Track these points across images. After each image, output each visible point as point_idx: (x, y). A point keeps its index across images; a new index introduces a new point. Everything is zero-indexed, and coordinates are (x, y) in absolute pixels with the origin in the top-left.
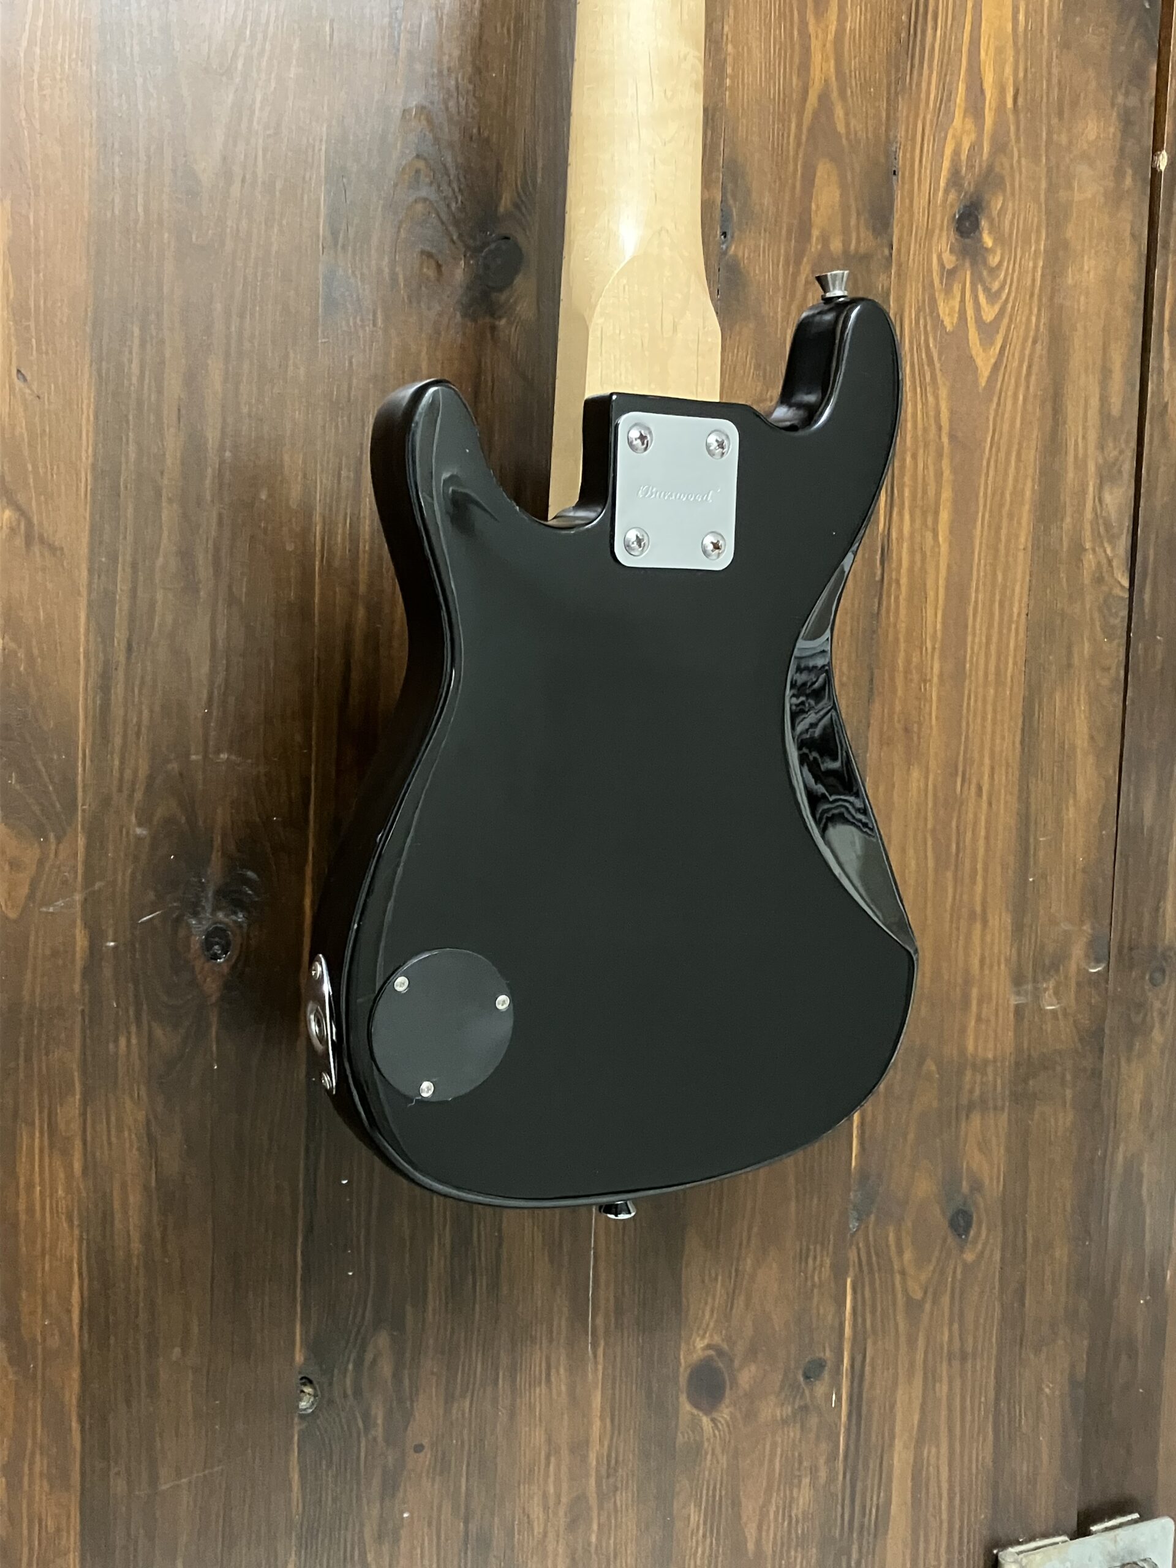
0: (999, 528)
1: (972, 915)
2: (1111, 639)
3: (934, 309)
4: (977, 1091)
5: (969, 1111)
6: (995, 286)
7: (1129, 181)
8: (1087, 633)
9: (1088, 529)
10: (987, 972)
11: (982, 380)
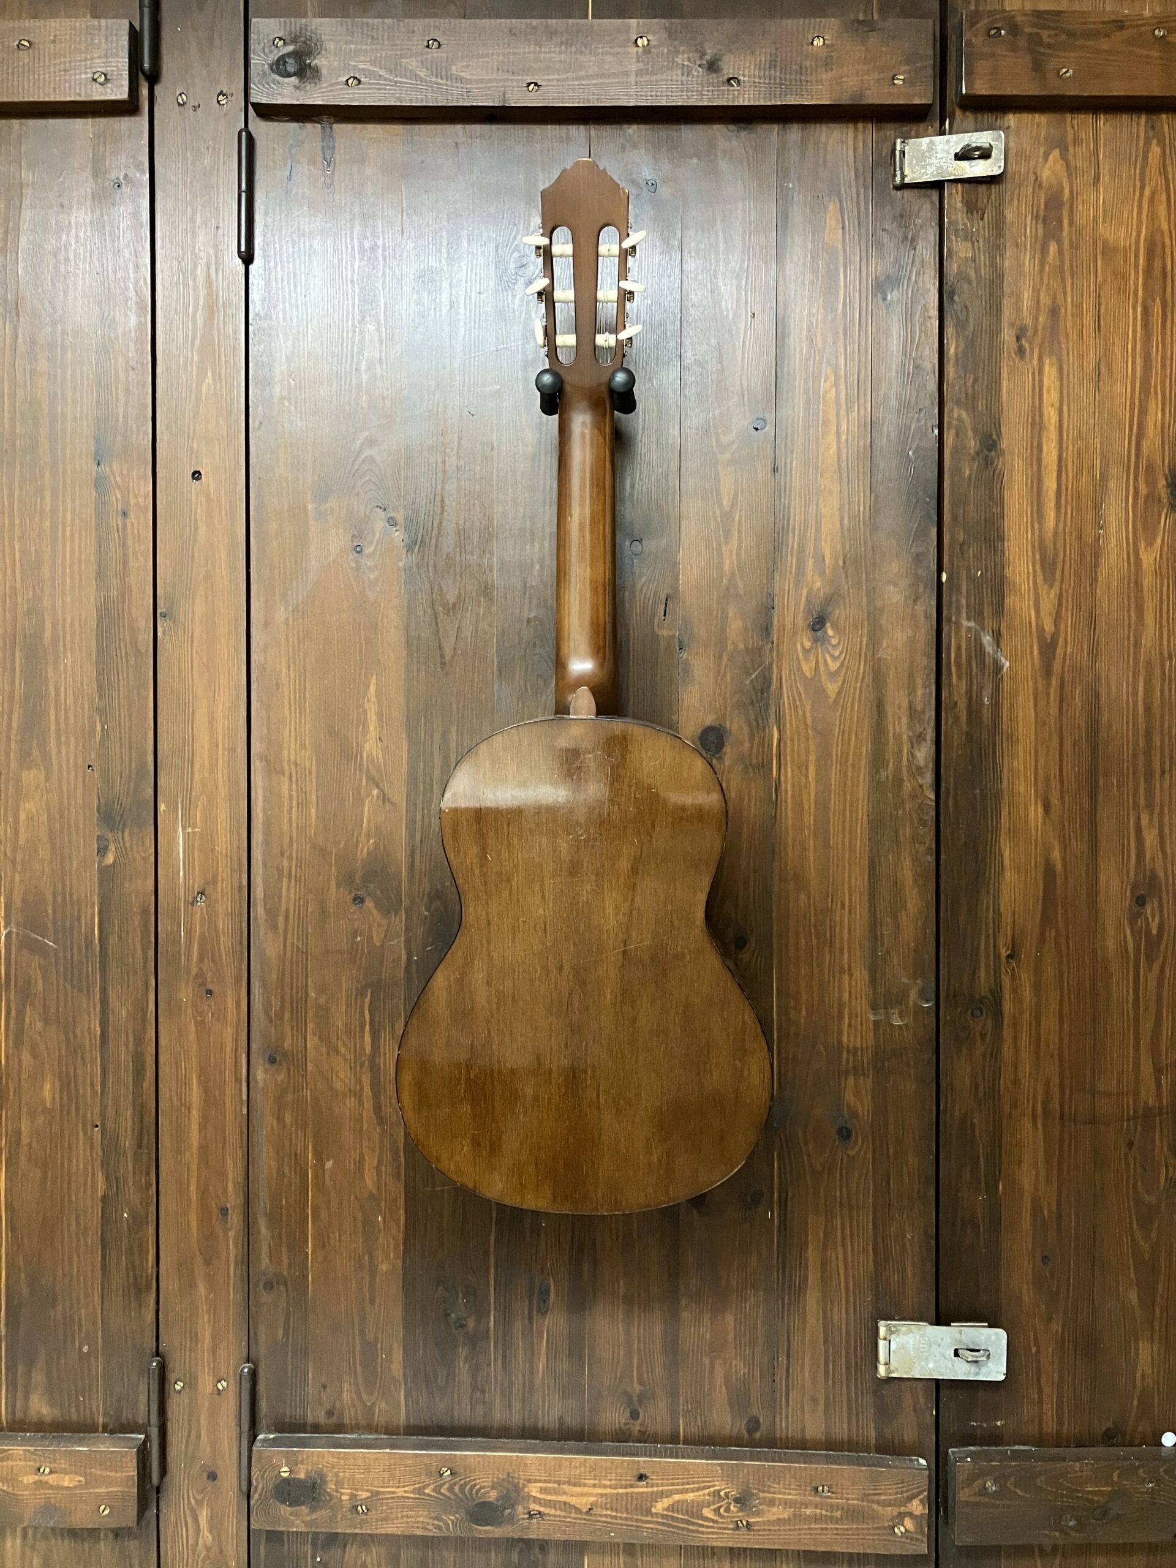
0: (846, 772)
1: (842, 971)
2: (924, 826)
3: (800, 669)
4: (851, 1064)
5: (847, 1073)
6: (837, 653)
7: (921, 590)
8: (908, 824)
9: (904, 770)
10: (854, 1001)
11: (831, 700)
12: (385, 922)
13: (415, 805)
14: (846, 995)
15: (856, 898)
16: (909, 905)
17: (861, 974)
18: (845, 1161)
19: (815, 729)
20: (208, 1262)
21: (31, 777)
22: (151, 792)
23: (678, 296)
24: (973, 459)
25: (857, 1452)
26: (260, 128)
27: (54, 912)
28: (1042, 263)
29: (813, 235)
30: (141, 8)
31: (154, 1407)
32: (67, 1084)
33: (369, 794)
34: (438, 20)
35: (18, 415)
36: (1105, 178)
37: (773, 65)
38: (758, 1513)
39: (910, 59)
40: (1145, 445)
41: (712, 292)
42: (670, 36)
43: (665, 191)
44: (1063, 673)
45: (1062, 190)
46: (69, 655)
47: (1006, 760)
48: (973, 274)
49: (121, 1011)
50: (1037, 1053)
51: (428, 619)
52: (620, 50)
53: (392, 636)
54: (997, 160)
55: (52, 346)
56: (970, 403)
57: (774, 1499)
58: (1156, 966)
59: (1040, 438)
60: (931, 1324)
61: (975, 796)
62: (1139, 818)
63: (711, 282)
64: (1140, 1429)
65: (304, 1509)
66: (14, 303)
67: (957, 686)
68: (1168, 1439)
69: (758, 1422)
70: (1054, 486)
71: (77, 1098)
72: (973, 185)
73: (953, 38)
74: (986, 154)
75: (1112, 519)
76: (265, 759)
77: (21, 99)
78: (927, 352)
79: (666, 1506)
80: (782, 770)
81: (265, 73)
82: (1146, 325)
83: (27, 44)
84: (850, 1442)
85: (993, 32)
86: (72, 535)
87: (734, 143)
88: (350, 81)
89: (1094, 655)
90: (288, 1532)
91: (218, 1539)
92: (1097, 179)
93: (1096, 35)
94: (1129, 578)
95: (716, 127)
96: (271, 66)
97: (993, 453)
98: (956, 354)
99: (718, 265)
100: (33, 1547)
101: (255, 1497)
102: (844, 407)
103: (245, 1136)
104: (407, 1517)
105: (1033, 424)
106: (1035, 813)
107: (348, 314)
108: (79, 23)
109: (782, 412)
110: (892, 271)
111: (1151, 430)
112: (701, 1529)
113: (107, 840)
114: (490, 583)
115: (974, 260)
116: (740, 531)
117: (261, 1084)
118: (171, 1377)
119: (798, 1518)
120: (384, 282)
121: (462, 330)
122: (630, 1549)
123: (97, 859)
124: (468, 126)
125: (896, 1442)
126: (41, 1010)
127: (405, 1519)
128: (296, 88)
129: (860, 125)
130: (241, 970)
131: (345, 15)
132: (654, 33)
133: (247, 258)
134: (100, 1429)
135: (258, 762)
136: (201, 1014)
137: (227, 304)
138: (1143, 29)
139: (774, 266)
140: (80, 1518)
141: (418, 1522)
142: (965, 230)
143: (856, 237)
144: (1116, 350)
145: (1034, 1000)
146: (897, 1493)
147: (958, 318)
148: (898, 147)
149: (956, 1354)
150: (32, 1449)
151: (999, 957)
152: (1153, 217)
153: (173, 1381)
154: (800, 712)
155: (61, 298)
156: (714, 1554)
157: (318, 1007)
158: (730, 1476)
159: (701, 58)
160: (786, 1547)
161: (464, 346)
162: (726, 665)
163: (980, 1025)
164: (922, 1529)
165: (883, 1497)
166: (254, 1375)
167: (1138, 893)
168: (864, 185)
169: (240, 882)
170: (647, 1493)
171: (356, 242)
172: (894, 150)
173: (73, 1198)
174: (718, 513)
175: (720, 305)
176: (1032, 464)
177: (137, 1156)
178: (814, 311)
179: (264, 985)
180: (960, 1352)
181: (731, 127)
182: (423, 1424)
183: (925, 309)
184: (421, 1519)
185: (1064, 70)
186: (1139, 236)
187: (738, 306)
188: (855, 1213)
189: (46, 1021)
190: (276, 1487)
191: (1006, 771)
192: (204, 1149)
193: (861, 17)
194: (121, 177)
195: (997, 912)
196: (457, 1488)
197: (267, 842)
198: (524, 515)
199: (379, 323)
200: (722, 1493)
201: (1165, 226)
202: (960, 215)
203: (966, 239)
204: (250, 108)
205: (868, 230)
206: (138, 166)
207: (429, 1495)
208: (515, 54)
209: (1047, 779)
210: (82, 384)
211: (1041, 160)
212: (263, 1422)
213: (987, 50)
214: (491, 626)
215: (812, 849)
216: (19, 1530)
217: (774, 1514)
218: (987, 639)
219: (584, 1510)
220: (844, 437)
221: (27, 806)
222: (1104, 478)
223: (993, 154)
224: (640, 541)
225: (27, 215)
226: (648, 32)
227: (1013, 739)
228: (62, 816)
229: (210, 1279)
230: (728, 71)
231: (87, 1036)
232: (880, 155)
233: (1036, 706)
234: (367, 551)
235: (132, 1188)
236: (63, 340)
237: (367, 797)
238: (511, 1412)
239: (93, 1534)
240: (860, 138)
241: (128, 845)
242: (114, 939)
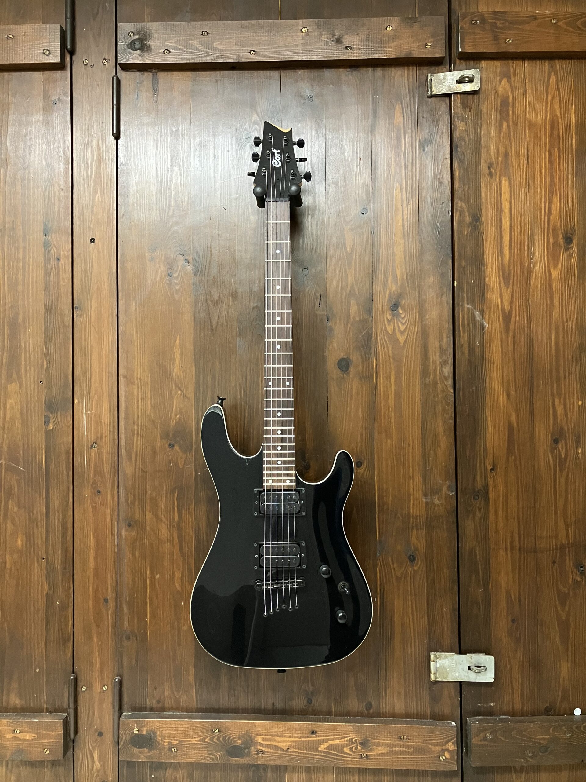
0: (409, 380)
1: (409, 477)
2: (448, 405)
3: (386, 330)
4: (414, 524)
5: (412, 529)
6: (404, 322)
7: (445, 290)
8: (440, 404)
9: (438, 378)
10: (415, 492)
11: (402, 345)
12: (184, 456)
13: (199, 399)
14: (412, 489)
15: (416, 442)
16: (442, 444)
17: (418, 479)
18: (412, 572)
19: (394, 359)
20: (98, 626)
21: (13, 387)
22: (71, 394)
23: (324, 151)
24: (469, 226)
25: (421, 719)
26: (123, 75)
27: (23, 452)
28: (500, 132)
29: (389, 120)
30: (66, 19)
31: (72, 699)
32: (29, 538)
33: (176, 393)
34: (207, 22)
35: (7, 213)
36: (529, 91)
37: (367, 40)
38: (371, 750)
39: (433, 36)
40: (552, 218)
41: (341, 148)
42: (318, 27)
43: (316, 101)
44: (515, 330)
45: (508, 97)
46: (31, 327)
47: (488, 372)
48: (466, 137)
49: (56, 502)
50: (507, 517)
51: (204, 308)
52: (294, 34)
53: (187, 317)
54: (477, 83)
55: (23, 180)
56: (466, 199)
57: (379, 742)
58: (564, 473)
59: (501, 215)
60: (457, 654)
61: (473, 390)
62: (554, 400)
63: (340, 143)
64: (563, 706)
65: (146, 750)
66: (5, 160)
67: (463, 337)
68: (578, 712)
69: (371, 705)
70: (509, 239)
71: (34, 545)
72: (465, 95)
73: (454, 26)
74: (471, 80)
75: (537, 254)
76: (125, 376)
77: (9, 63)
78: (445, 175)
79: (325, 747)
80: (378, 379)
81: (125, 49)
82: (551, 162)
83: (11, 36)
84: (417, 714)
85: (473, 22)
86: (32, 270)
87: (351, 77)
88: (165, 52)
89: (530, 321)
90: (138, 762)
91: (103, 766)
92: (525, 91)
93: (523, 23)
94: (546, 284)
95: (341, 70)
96: (127, 45)
97: (478, 223)
98: (459, 176)
99: (343, 135)
100: (11, 771)
101: (121, 744)
102: (405, 202)
103: (116, 563)
104: (197, 753)
105: (497, 211)
106: (503, 398)
107: (165, 163)
108: (37, 26)
109: (376, 206)
110: (427, 137)
111: (554, 212)
112: (343, 759)
113: (49, 417)
114: (234, 290)
115: (467, 131)
116: (355, 263)
117: (124, 537)
118: (80, 684)
119: (392, 752)
120: (182, 147)
121: (220, 169)
122: (308, 769)
123: (44, 427)
124: (221, 72)
125: (440, 713)
126: (17, 501)
127: (196, 755)
128: (140, 55)
129: (411, 68)
130: (114, 480)
131: (162, 20)
132: (310, 26)
133: (117, 137)
134: (45, 711)
135: (122, 379)
136: (95, 503)
137: (108, 158)
138: (546, 19)
139: (370, 136)
140: (35, 756)
141: (202, 756)
142: (462, 116)
143: (410, 121)
144: (537, 173)
145: (505, 491)
146: (441, 739)
147: (460, 159)
148: (429, 78)
149: (469, 668)
150: (11, 720)
151: (487, 469)
152: (553, 111)
153: (81, 686)
154: (386, 351)
155: (28, 156)
156: (350, 772)
157: (152, 498)
158: (357, 731)
159: (333, 37)
160: (386, 768)
161: (221, 177)
162: (350, 328)
163: (478, 503)
164: (454, 757)
165: (434, 741)
166: (121, 682)
167: (554, 438)
168: (413, 96)
169: (114, 438)
170: (316, 740)
171: (169, 128)
172: (427, 79)
173: (32, 595)
174: (345, 254)
175: (344, 155)
176: (497, 228)
177: (64, 574)
178: (390, 156)
179: (126, 488)
180: (472, 667)
181: (348, 70)
182: (205, 707)
183: (444, 155)
184: (204, 755)
185: (508, 40)
186: (546, 119)
187: (353, 155)
188: (418, 598)
189: (19, 507)
190: (132, 738)
191: (488, 378)
192: (96, 570)
193: (410, 16)
194: (57, 100)
195: (485, 448)
196: (221, 739)
197: (126, 418)
198: (251, 257)
199: (180, 166)
200: (354, 740)
201: (558, 113)
202: (459, 110)
203: (463, 121)
204: (118, 65)
205: (415, 118)
206: (65, 94)
207: (207, 742)
208: (244, 37)
209: (508, 382)
210: (38, 197)
211: (498, 83)
212: (125, 706)
213: (470, 30)
214: (235, 312)
215: (393, 418)
216: (4, 763)
217: (379, 750)
218: (477, 314)
219: (285, 749)
220: (405, 217)
221: (10, 401)
222: (532, 235)
223: (475, 81)
224: (307, 269)
225: (11, 117)
226: (307, 25)
227: (491, 362)
228: (27, 406)
229: (99, 634)
230: (346, 43)
231: (39, 513)
232: (420, 82)
233: (502, 346)
234: (175, 275)
235: (61, 589)
236: (29, 177)
237: (176, 395)
238: (248, 700)
239: (41, 764)
240: (411, 73)
241: (59, 420)
242: (52, 466)
